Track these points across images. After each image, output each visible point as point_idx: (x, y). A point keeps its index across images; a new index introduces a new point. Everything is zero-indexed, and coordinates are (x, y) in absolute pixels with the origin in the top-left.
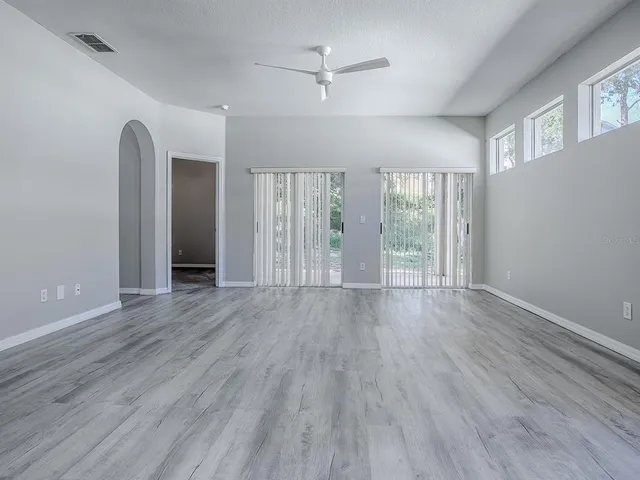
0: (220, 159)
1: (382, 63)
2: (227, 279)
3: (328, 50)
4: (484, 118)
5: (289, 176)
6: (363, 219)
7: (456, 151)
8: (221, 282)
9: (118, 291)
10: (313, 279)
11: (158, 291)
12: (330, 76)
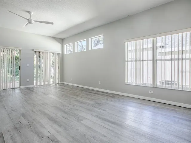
1: (52, 23)
3: (32, 13)
4: (63, 39)
6: (28, 65)
7: (56, 47)
10: (2, 87)
12: (33, 22)
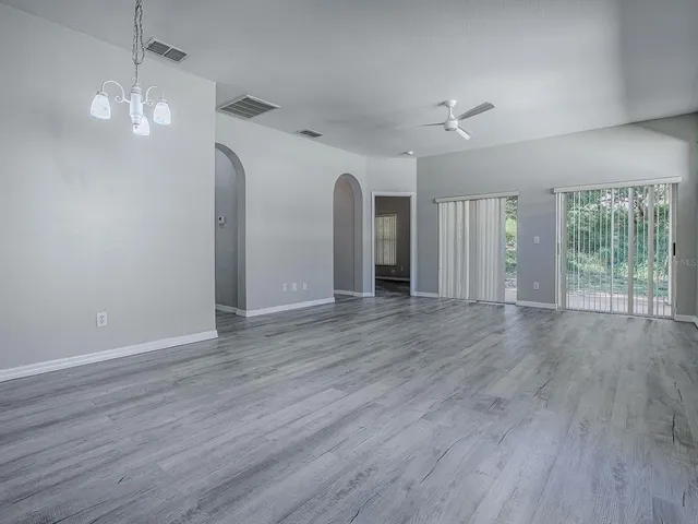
0: (413, 194)
2: (418, 290)
3: (453, 102)
5: (467, 203)
6: (537, 239)
8: (414, 293)
9: (333, 291)
11: (365, 294)
